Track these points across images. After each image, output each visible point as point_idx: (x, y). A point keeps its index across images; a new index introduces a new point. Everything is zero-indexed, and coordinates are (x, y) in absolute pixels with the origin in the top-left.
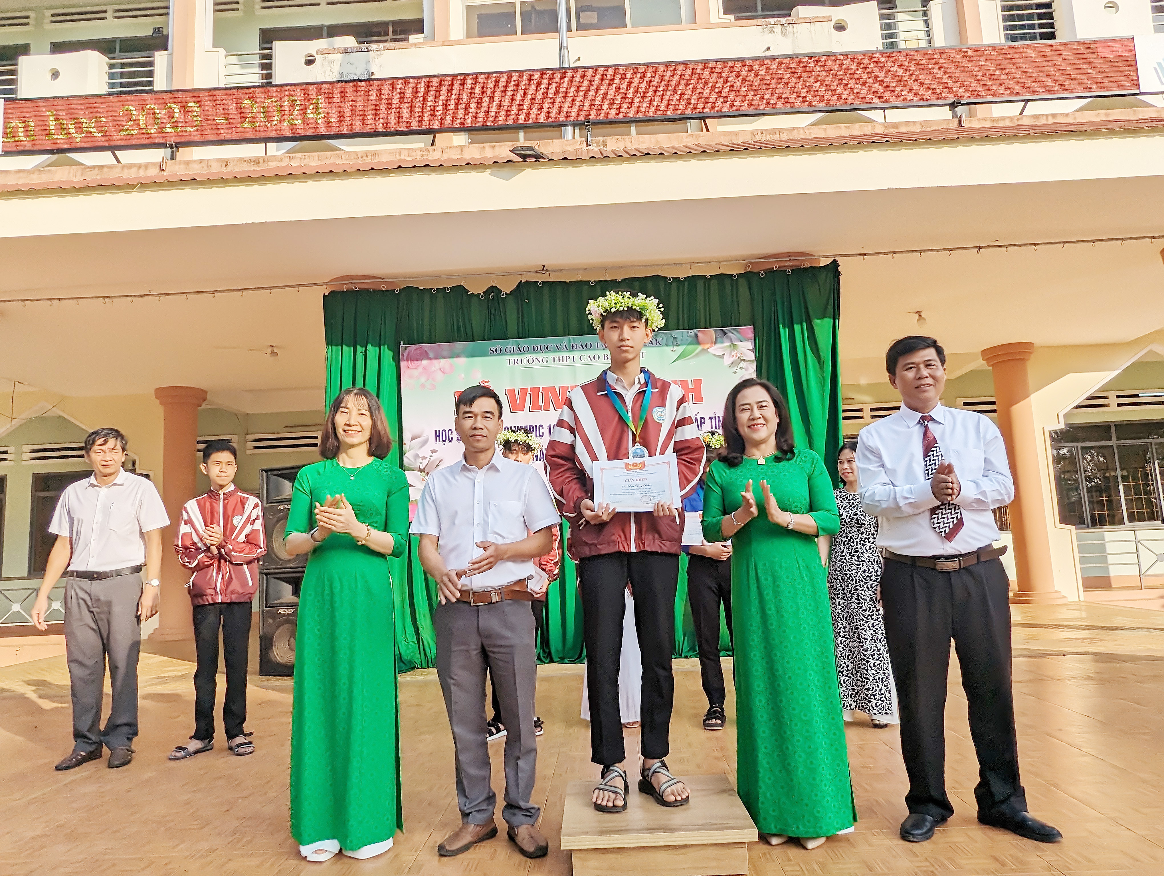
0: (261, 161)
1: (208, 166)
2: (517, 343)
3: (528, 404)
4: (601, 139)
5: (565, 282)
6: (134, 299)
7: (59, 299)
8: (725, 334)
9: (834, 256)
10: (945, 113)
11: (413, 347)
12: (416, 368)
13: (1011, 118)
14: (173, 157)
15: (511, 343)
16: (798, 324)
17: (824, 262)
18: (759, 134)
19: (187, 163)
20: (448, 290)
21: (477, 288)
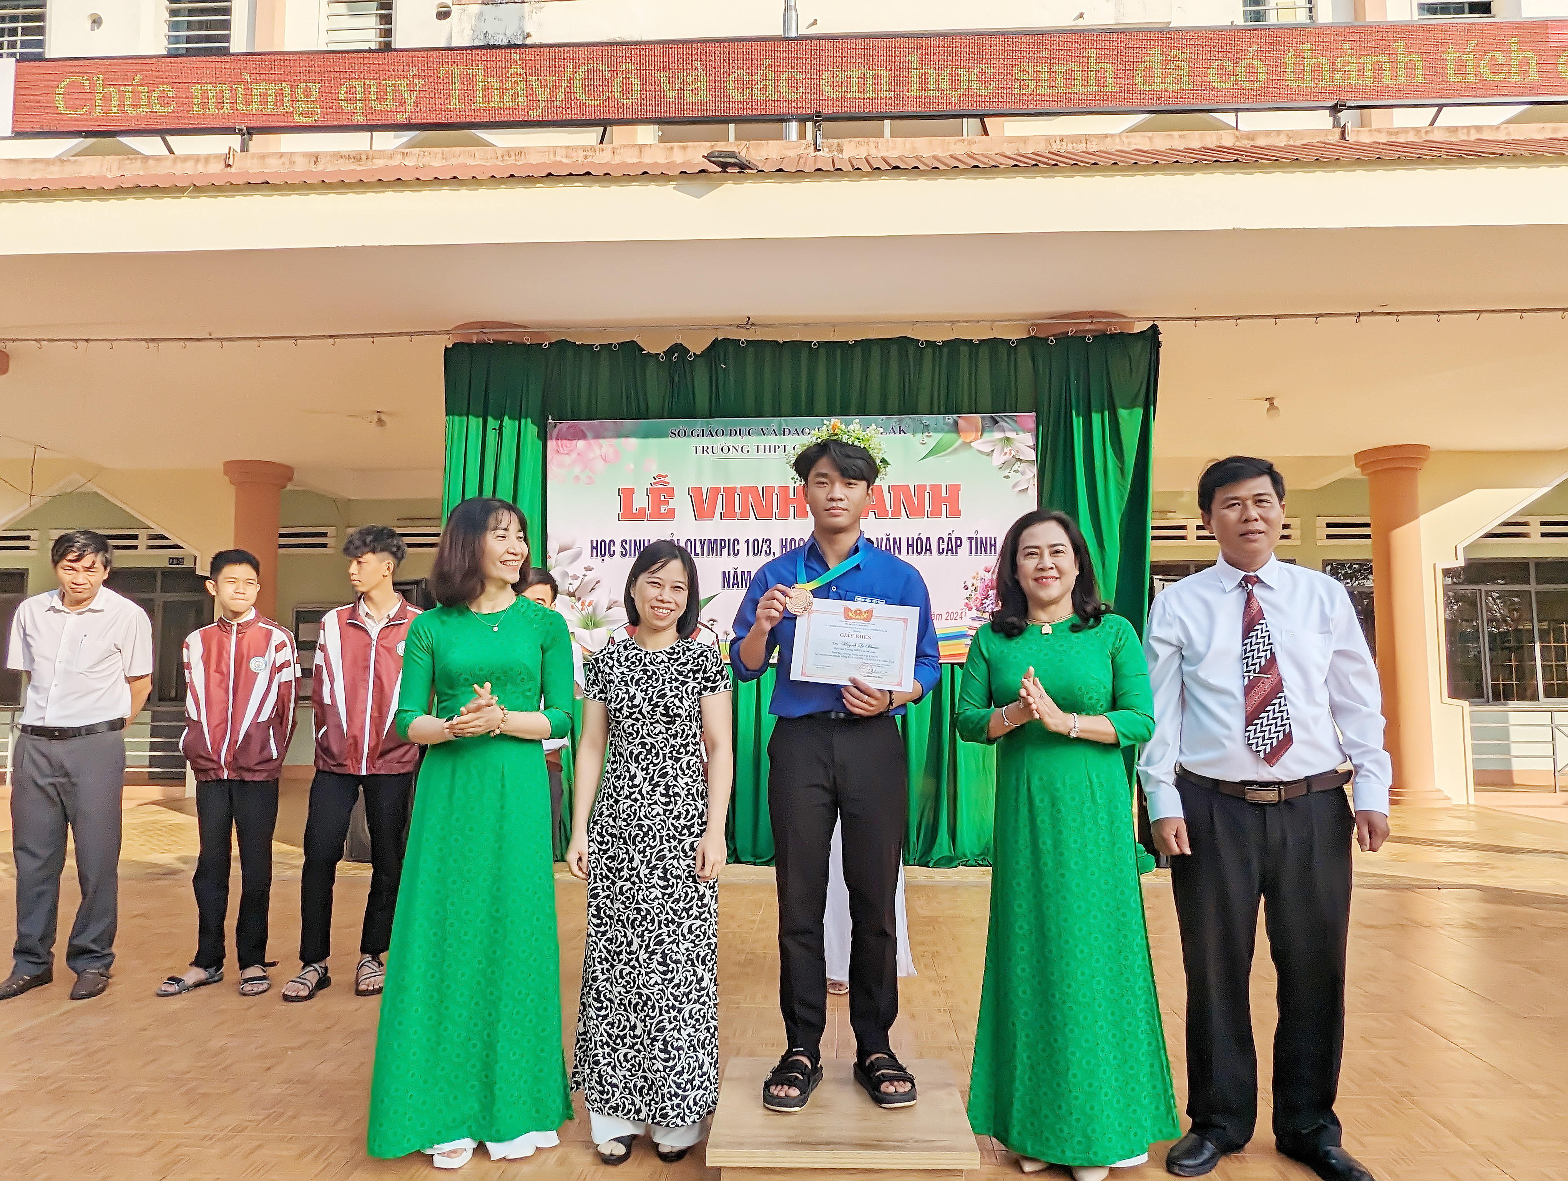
0: (364, 157)
1: (290, 163)
2: (708, 423)
3: (719, 509)
4: (835, 141)
5: (776, 342)
6: (188, 343)
7: (87, 340)
8: (997, 422)
9: (1154, 319)
10: (1322, 120)
11: (565, 425)
12: (569, 453)
13: (1417, 130)
14: (244, 148)
15: (699, 424)
16: (1096, 412)
17: (1139, 327)
18: (1058, 142)
19: (263, 157)
20: (615, 347)
21: (655, 346)
